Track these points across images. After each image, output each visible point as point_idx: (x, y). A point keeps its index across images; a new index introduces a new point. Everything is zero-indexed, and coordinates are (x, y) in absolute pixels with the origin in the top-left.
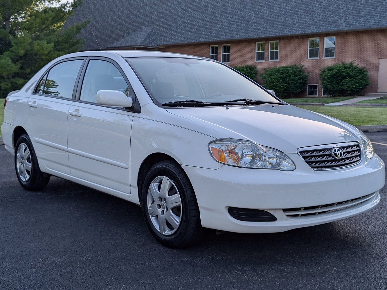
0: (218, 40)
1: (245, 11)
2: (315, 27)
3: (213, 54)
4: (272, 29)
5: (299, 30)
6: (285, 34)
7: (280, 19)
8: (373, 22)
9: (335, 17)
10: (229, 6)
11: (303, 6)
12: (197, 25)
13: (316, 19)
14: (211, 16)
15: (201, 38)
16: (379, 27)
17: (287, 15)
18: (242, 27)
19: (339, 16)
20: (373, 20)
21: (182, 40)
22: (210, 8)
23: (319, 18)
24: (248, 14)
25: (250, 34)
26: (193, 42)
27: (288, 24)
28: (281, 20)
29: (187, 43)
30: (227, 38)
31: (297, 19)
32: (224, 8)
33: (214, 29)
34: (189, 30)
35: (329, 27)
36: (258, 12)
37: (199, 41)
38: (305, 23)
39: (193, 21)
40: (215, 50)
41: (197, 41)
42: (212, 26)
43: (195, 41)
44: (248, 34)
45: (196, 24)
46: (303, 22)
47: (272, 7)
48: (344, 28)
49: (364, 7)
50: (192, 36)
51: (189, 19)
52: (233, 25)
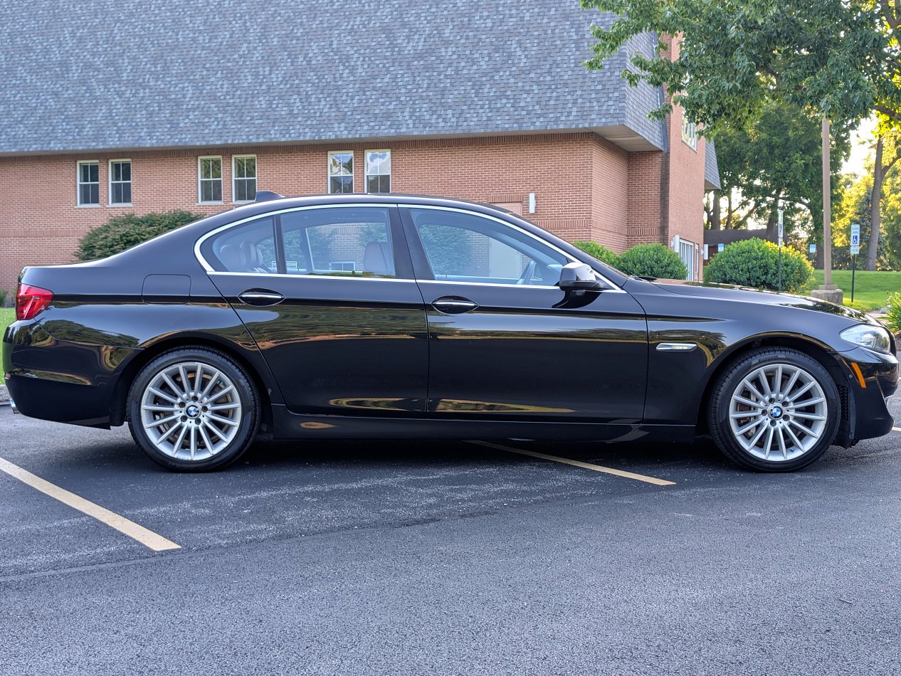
0: (101, 147)
1: (168, 79)
2: (343, 125)
3: (85, 181)
4: (239, 126)
5: (307, 130)
6: (270, 139)
7: (256, 103)
8: (476, 119)
9: (387, 104)
10: (126, 64)
11: (312, 74)
12: (43, 108)
13: (344, 106)
14: (78, 88)
15: (53, 142)
16: (489, 131)
17: (275, 94)
18: (163, 119)
19: (398, 102)
20: (475, 115)
21: (3, 144)
22: (74, 68)
23: (351, 106)
24: (175, 87)
25: (183, 136)
26: (31, 150)
27: (278, 117)
28: (261, 105)
29: (16, 152)
30: (125, 142)
31: (298, 104)
32: (112, 69)
33: (89, 119)
34: (19, 119)
35: (377, 128)
36: (200, 84)
37: (48, 149)
39: (30, 98)
40: (91, 173)
41: (45, 149)
42: (81, 113)
43: (39, 149)
44: (179, 136)
45: (39, 105)
46: (315, 113)
47: (237, 73)
48: (411, 130)
49: (452, 84)
50: (30, 136)
51: (19, 93)
52: (138, 112)
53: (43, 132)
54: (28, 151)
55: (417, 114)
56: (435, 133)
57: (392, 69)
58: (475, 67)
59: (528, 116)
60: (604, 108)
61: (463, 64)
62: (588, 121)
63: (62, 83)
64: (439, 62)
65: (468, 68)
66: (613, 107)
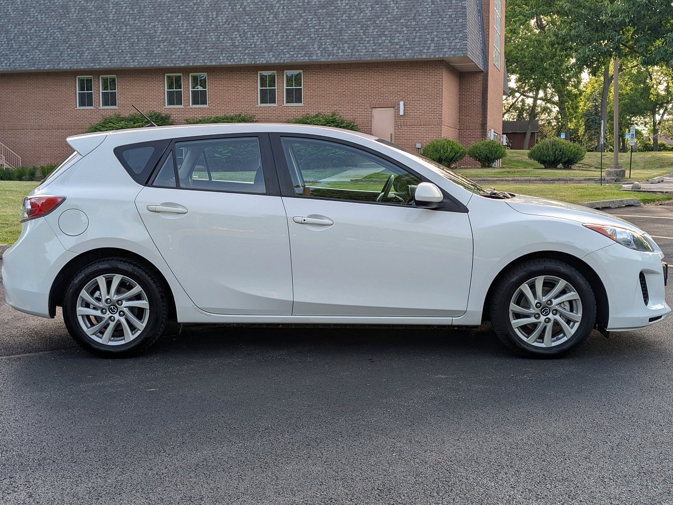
0: (98, 67)
1: (143, 19)
2: (271, 53)
4: (197, 54)
5: (246, 57)
6: (220, 62)
7: (208, 37)
8: (364, 51)
9: (302, 39)
10: (111, 8)
11: (247, 17)
12: (52, 38)
13: (271, 40)
14: (77, 25)
15: (61, 63)
16: (374, 59)
17: (221, 31)
18: (141, 48)
19: (309, 38)
20: (364, 48)
21: (24, 64)
22: (73, 10)
23: (276, 40)
24: (149, 25)
25: (157, 60)
26: (46, 68)
27: (224, 47)
28: (212, 38)
29: (35, 70)
30: (115, 64)
31: (239, 38)
32: (101, 11)
33: (87, 47)
34: (35, 46)
35: (295, 56)
36: (167, 23)
37: (59, 68)
38: (253, 46)
39: (42, 31)
40: (87, 85)
41: (56, 68)
42: (81, 42)
43: (51, 68)
44: (154, 60)
45: (49, 36)
46: (251, 45)
47: (193, 16)
48: (319, 58)
49: (347, 26)
50: (44, 58)
51: (33, 28)
52: (123, 43)
53: (53, 56)
54: (44, 69)
55: (324, 46)
56: (336, 60)
57: (303, 15)
58: (362, 14)
59: (401, 49)
60: (453, 44)
61: (354, 12)
62: (443, 53)
63: (65, 21)
64: (336, 10)
65: (358, 15)
66: (459, 44)
